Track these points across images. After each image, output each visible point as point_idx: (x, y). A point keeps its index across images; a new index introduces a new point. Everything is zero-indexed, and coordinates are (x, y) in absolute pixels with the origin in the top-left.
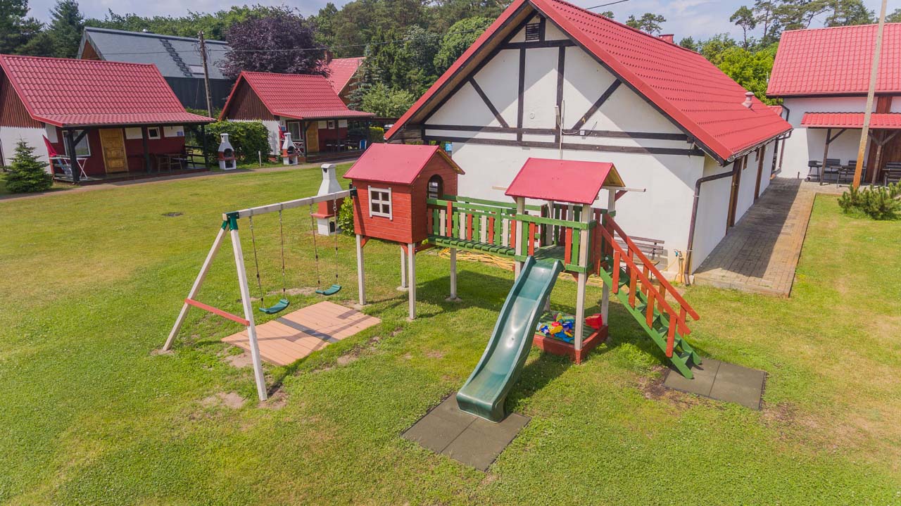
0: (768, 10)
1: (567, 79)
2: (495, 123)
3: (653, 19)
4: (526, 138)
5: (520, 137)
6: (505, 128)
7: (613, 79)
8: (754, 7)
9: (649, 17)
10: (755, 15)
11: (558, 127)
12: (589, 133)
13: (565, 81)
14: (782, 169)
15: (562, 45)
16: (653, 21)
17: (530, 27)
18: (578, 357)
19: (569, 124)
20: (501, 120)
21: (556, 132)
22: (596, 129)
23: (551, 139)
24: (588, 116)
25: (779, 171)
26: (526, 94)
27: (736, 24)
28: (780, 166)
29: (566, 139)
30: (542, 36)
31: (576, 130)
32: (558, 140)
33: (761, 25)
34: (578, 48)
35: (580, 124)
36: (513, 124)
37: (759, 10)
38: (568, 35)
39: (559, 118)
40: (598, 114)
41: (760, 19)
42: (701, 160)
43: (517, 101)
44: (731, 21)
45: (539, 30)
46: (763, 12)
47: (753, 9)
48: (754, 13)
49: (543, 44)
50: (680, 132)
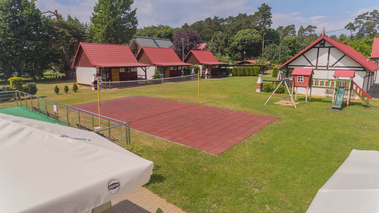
0: (360, 23)
1: (331, 55)
2: (310, 65)
3: (312, 27)
4: (318, 68)
5: (316, 68)
6: (312, 66)
7: (344, 54)
8: (354, 22)
9: (310, 27)
10: (355, 25)
11: (327, 65)
12: (336, 67)
13: (330, 55)
14: (376, 80)
15: (329, 48)
16: (311, 28)
17: (321, 43)
18: (348, 105)
19: (330, 65)
20: (311, 64)
21: (327, 67)
22: (338, 66)
23: (326, 68)
24: (336, 63)
25: (375, 81)
26: (319, 58)
27: (347, 29)
28: (375, 79)
29: (329, 68)
30: (324, 45)
31: (333, 66)
32: (327, 68)
33: (357, 29)
34: (335, 48)
35: (334, 64)
36: (315, 65)
37: (356, 24)
38: (333, 45)
39: (328, 64)
40: (339, 62)
41: (357, 27)
42: (365, 72)
43: (316, 59)
44: (345, 28)
45: (324, 44)
46: (358, 24)
47: (354, 23)
48: (354, 24)
49: (324, 47)
50: (362, 66)
